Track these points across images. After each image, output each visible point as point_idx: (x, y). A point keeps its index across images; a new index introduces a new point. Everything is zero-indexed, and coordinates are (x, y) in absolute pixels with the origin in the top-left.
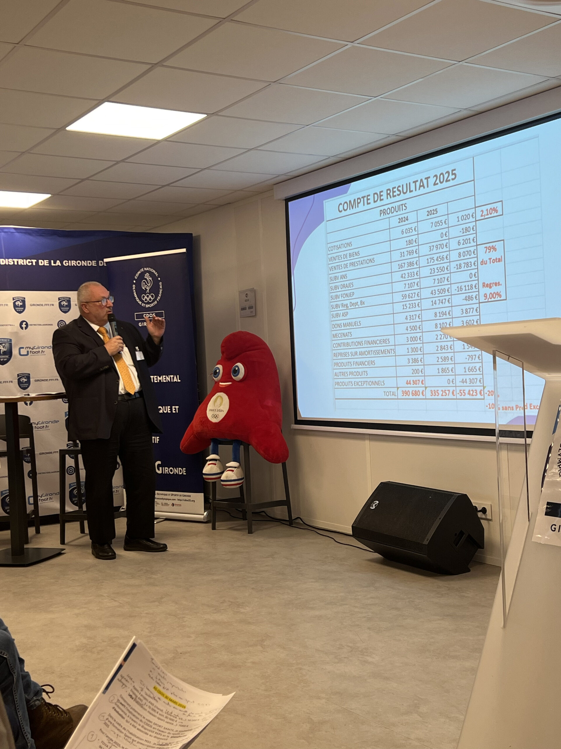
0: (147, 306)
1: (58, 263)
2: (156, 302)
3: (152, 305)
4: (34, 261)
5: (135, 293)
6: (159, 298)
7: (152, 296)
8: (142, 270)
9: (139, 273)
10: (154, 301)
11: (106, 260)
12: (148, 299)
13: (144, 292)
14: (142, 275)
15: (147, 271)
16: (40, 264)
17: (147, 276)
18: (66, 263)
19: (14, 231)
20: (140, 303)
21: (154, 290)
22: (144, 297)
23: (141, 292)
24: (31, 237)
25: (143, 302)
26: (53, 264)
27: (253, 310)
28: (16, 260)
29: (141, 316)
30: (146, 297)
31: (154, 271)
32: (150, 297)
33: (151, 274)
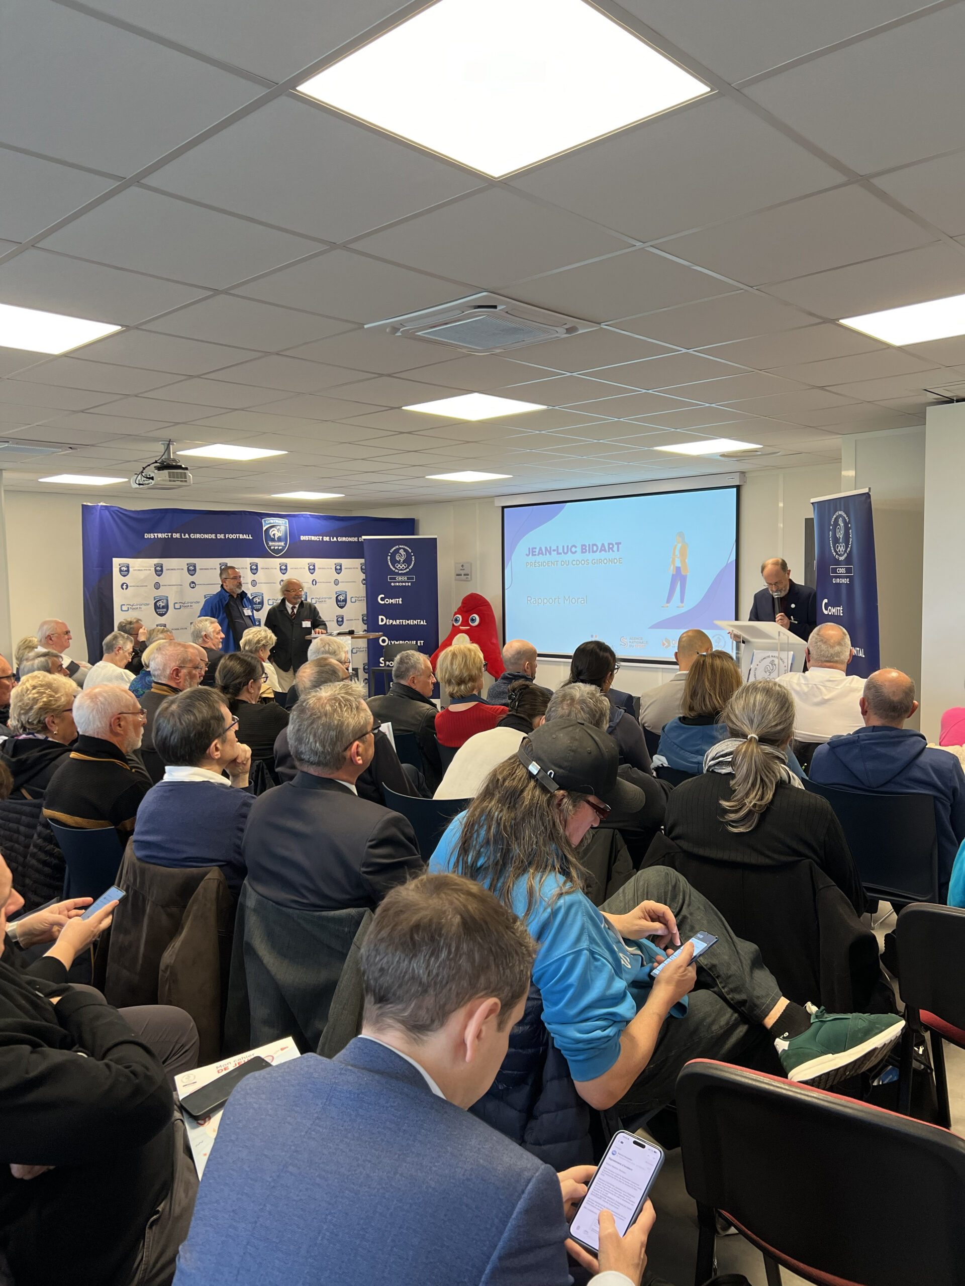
0: (400, 572)
1: (335, 539)
2: (408, 570)
3: (405, 571)
4: (321, 537)
5: (389, 562)
6: (411, 567)
7: (405, 565)
8: (398, 547)
9: (394, 548)
10: (406, 569)
11: (364, 537)
12: (401, 567)
13: (399, 562)
14: (397, 551)
15: (402, 548)
16: (324, 540)
17: (401, 551)
18: (340, 539)
19: (309, 516)
20: (394, 569)
21: (407, 561)
22: (397, 565)
23: (394, 562)
24: (319, 521)
25: (396, 569)
26: (332, 540)
27: (469, 577)
28: (310, 537)
29: (395, 579)
30: (399, 566)
31: (408, 549)
32: (403, 566)
33: (405, 550)
